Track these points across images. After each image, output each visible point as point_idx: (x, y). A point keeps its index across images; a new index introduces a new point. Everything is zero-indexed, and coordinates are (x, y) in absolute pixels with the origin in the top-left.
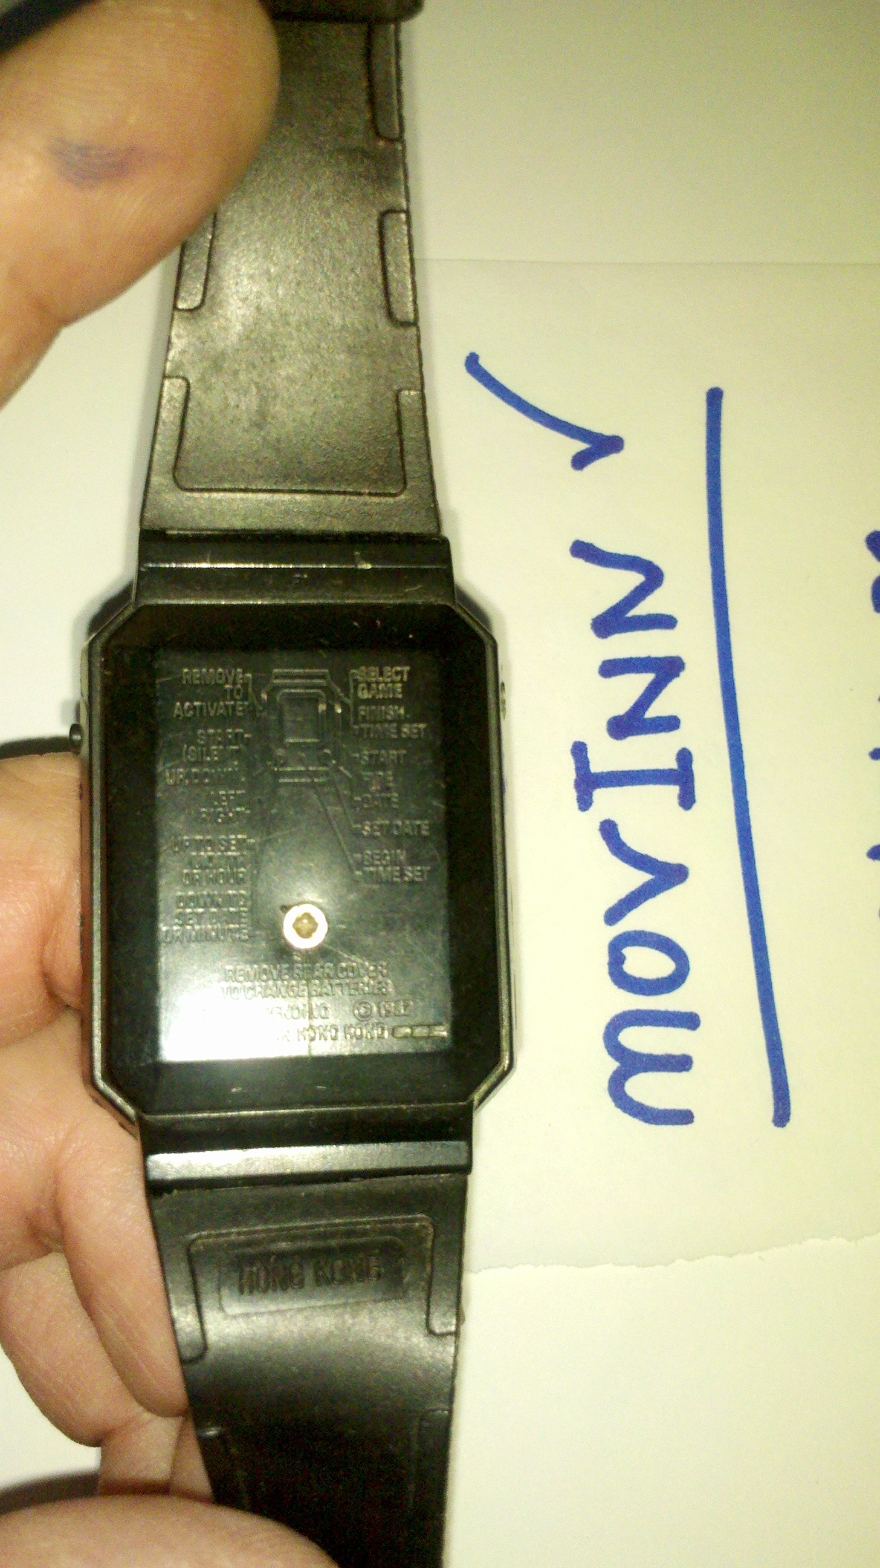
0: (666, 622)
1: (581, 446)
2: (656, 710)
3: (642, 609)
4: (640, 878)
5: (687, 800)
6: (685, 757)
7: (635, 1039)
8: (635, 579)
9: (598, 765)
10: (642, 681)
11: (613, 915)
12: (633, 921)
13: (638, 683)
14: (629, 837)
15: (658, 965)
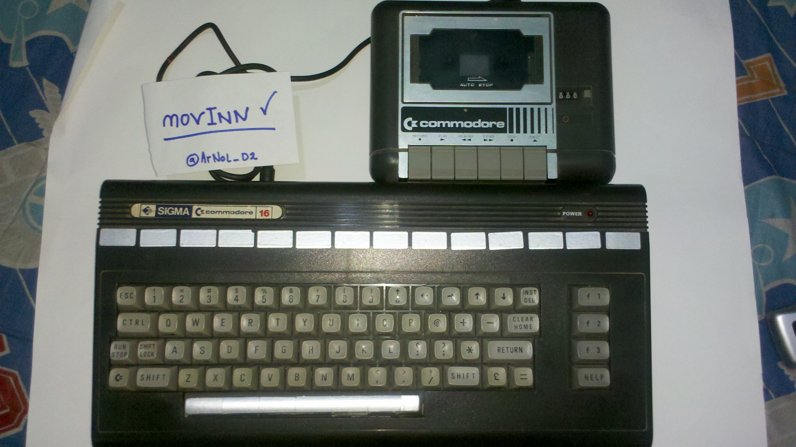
0: (237, 121)
1: (264, 108)
2: (222, 119)
3: (239, 118)
4: (197, 118)
5: (209, 124)
6: (215, 124)
7: (174, 118)
8: (244, 117)
9: (213, 111)
10: (227, 118)
11: (191, 114)
12: (191, 117)
13: (227, 117)
14: (203, 116)
15: (185, 122)
